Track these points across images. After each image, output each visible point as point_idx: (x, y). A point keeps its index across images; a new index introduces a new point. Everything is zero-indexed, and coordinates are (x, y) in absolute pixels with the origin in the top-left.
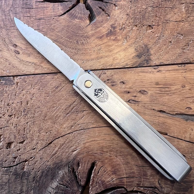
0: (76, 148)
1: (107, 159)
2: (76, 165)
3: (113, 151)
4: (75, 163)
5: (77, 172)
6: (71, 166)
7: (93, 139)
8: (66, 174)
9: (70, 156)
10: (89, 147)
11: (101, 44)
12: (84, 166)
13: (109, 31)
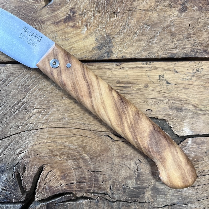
0: (23, 150)
1: (56, 163)
2: (21, 170)
3: (64, 155)
4: (21, 167)
5: (23, 177)
6: (16, 170)
7: (43, 141)
8: (10, 179)
9: (15, 159)
10: (37, 150)
11: (57, 30)
12: (30, 171)
13: (67, 16)
